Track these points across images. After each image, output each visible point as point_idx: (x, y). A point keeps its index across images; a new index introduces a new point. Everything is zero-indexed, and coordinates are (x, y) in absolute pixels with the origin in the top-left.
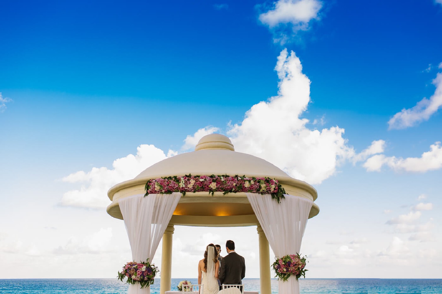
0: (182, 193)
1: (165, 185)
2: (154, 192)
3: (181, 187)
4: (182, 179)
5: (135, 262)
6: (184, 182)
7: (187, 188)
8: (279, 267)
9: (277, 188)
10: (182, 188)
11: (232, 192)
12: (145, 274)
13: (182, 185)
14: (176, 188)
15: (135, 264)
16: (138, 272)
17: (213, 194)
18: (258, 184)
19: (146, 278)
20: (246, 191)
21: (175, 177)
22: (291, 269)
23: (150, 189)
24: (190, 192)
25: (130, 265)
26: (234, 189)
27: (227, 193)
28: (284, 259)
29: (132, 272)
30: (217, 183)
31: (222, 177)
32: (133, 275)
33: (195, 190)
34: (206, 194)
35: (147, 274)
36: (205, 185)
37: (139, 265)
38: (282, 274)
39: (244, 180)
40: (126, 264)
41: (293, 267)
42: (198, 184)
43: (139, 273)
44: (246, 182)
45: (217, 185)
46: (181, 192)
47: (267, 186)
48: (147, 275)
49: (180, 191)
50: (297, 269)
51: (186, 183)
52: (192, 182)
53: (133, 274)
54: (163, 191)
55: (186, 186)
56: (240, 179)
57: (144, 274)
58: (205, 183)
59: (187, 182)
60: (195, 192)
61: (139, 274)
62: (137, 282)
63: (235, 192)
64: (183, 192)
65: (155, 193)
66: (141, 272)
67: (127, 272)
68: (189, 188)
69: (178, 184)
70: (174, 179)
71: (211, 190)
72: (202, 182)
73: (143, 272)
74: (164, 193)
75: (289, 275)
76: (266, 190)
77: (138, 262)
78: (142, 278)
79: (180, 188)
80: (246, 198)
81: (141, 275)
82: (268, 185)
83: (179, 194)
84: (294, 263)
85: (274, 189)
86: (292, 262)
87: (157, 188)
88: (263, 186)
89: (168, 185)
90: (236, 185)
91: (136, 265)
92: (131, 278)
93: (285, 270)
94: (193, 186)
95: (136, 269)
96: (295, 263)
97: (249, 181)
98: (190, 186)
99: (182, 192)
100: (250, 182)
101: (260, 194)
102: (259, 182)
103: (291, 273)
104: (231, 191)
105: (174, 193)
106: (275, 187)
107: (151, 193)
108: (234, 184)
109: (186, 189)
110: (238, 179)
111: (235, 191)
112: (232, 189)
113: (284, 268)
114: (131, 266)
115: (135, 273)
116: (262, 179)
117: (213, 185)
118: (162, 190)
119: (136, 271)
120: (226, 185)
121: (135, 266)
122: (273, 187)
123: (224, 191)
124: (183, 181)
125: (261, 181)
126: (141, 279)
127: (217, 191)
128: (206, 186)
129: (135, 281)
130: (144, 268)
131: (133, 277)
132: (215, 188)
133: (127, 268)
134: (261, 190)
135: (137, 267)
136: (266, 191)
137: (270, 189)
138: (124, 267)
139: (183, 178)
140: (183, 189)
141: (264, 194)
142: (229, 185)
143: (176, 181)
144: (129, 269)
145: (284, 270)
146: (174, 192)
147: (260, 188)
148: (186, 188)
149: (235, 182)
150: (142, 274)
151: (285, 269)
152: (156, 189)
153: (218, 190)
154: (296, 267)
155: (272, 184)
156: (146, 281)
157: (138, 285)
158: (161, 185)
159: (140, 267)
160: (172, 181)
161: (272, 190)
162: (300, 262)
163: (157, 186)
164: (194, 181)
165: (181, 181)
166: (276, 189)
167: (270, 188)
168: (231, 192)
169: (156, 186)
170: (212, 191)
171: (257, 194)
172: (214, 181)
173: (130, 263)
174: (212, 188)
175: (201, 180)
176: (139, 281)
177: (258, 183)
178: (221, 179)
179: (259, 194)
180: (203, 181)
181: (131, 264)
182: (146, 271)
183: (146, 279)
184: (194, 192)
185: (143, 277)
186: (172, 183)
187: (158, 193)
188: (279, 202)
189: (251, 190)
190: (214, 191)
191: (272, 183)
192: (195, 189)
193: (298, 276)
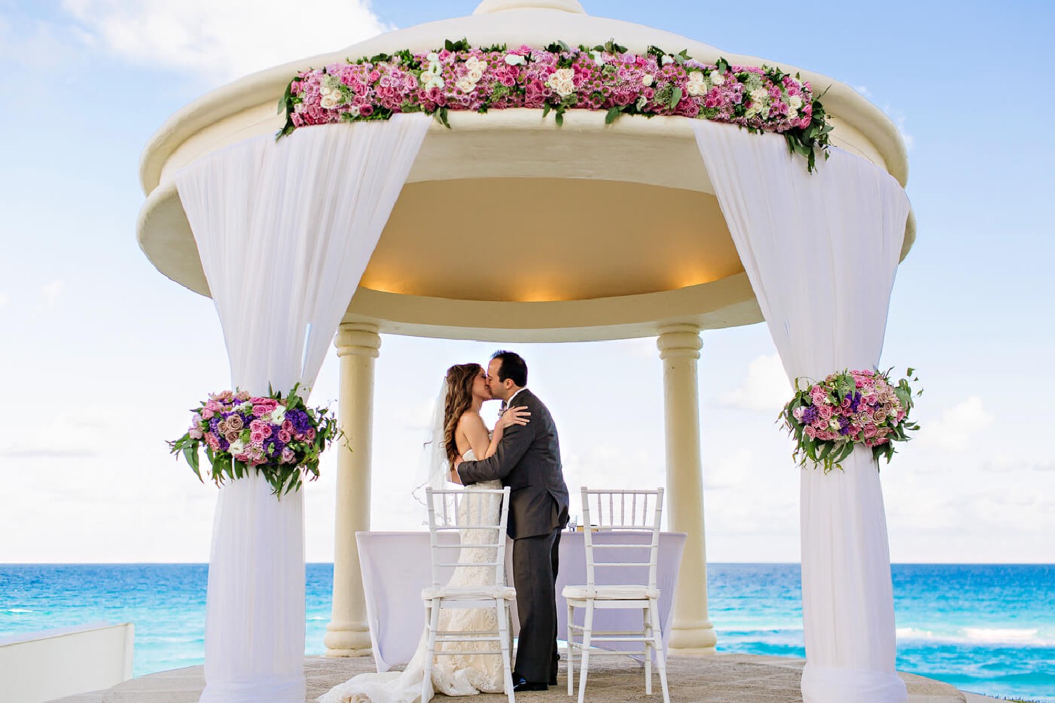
0: (431, 117)
1: (365, 83)
2: (317, 117)
3: (428, 89)
4: (434, 59)
5: (242, 390)
6: (439, 71)
7: (454, 94)
8: (813, 413)
9: (808, 108)
10: (434, 92)
11: (638, 113)
12: (285, 438)
13: (431, 80)
14: (407, 96)
15: (241, 398)
16: (257, 427)
17: (559, 117)
18: (738, 86)
19: (286, 451)
20: (693, 110)
21: (405, 55)
22: (863, 419)
23: (299, 108)
24: (468, 108)
25: (221, 400)
26: (645, 101)
27: (617, 116)
28: (832, 387)
29: (232, 430)
30: (577, 71)
31: (596, 53)
32: (233, 439)
33: (484, 102)
34: (531, 116)
35: (293, 436)
36: (529, 79)
37: (257, 402)
38: (818, 442)
39: (685, 67)
40: (206, 401)
41: (869, 412)
42: (497, 78)
43: (259, 432)
44: (691, 73)
45: (576, 81)
46: (428, 112)
47: (772, 98)
48: (294, 442)
49: (422, 106)
50: (883, 421)
51: (449, 73)
52: (476, 67)
53: (234, 436)
54: (355, 110)
55: (450, 86)
56: (671, 60)
57: (281, 437)
58: (529, 72)
59: (452, 67)
60: (485, 111)
61: (258, 437)
62: (252, 471)
63: (650, 112)
64: (439, 111)
65: (321, 122)
66: (266, 431)
67: (209, 430)
68: (460, 92)
69: (418, 78)
70: (398, 60)
71: (551, 102)
72: (515, 69)
73: (276, 429)
74: (358, 118)
75: (849, 447)
76: (771, 111)
77: (258, 391)
78: (271, 451)
79: (423, 94)
80: (689, 141)
81: (265, 441)
82: (777, 93)
83: (421, 121)
84: (871, 398)
85: (799, 110)
86: (864, 395)
87: (330, 97)
88: (759, 94)
89: (373, 85)
90: (654, 85)
91: (246, 403)
92: (225, 451)
93: (836, 425)
94: (477, 83)
95: (247, 419)
96: (876, 399)
97: (706, 73)
98: (467, 84)
99: (431, 109)
100: (709, 75)
101: (745, 130)
102: (742, 79)
103: (857, 437)
104: (631, 110)
105: (398, 118)
106: (803, 106)
107: (307, 120)
108: (648, 80)
109: (450, 95)
110: (659, 61)
111: (649, 109)
112: (635, 97)
113: (833, 417)
114: (224, 404)
115: (241, 432)
116: (755, 71)
117: (562, 82)
118: (347, 107)
119: (246, 425)
120: (611, 83)
121: (243, 406)
122: (796, 101)
123: (602, 107)
124: (439, 65)
125: (752, 77)
126: (268, 456)
127: (574, 106)
128: (532, 86)
129: (242, 464)
130: (278, 415)
131: (236, 448)
132: (568, 93)
133: (209, 414)
134: (750, 114)
135: (251, 408)
136: (769, 119)
137: (785, 113)
138: (198, 411)
139: (436, 56)
140: (438, 97)
141: (758, 131)
142: (627, 82)
143: (405, 64)
144: (220, 416)
145: (832, 425)
146: (399, 111)
147: (747, 100)
148: (451, 91)
149: (648, 73)
150: (272, 436)
151: (838, 424)
152: (323, 104)
153: (580, 101)
154: (878, 413)
155: (791, 93)
156: (288, 467)
157: (256, 482)
158: (346, 85)
159: (262, 410)
160: (391, 68)
161: (792, 114)
162: (894, 399)
163: (329, 92)
164: (484, 65)
165: (427, 66)
166: (805, 114)
167: (784, 107)
168: (632, 114)
169: (324, 91)
170: (555, 106)
171: (734, 128)
172: (563, 63)
173: (223, 396)
174: (555, 94)
175: (512, 60)
176: (258, 467)
177: (739, 81)
178: (592, 57)
179: (740, 127)
180: (518, 65)
181: (226, 400)
182: (287, 425)
183: (287, 457)
184: (484, 109)
185: (276, 450)
186: (390, 75)
187: (334, 121)
188: (813, 170)
189: (709, 108)
190: (566, 107)
191: (790, 89)
192: (487, 98)
193: (883, 448)
